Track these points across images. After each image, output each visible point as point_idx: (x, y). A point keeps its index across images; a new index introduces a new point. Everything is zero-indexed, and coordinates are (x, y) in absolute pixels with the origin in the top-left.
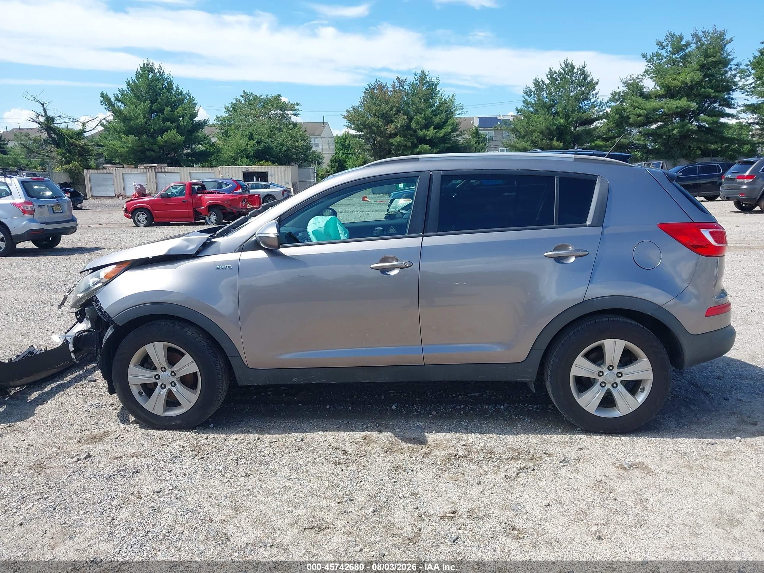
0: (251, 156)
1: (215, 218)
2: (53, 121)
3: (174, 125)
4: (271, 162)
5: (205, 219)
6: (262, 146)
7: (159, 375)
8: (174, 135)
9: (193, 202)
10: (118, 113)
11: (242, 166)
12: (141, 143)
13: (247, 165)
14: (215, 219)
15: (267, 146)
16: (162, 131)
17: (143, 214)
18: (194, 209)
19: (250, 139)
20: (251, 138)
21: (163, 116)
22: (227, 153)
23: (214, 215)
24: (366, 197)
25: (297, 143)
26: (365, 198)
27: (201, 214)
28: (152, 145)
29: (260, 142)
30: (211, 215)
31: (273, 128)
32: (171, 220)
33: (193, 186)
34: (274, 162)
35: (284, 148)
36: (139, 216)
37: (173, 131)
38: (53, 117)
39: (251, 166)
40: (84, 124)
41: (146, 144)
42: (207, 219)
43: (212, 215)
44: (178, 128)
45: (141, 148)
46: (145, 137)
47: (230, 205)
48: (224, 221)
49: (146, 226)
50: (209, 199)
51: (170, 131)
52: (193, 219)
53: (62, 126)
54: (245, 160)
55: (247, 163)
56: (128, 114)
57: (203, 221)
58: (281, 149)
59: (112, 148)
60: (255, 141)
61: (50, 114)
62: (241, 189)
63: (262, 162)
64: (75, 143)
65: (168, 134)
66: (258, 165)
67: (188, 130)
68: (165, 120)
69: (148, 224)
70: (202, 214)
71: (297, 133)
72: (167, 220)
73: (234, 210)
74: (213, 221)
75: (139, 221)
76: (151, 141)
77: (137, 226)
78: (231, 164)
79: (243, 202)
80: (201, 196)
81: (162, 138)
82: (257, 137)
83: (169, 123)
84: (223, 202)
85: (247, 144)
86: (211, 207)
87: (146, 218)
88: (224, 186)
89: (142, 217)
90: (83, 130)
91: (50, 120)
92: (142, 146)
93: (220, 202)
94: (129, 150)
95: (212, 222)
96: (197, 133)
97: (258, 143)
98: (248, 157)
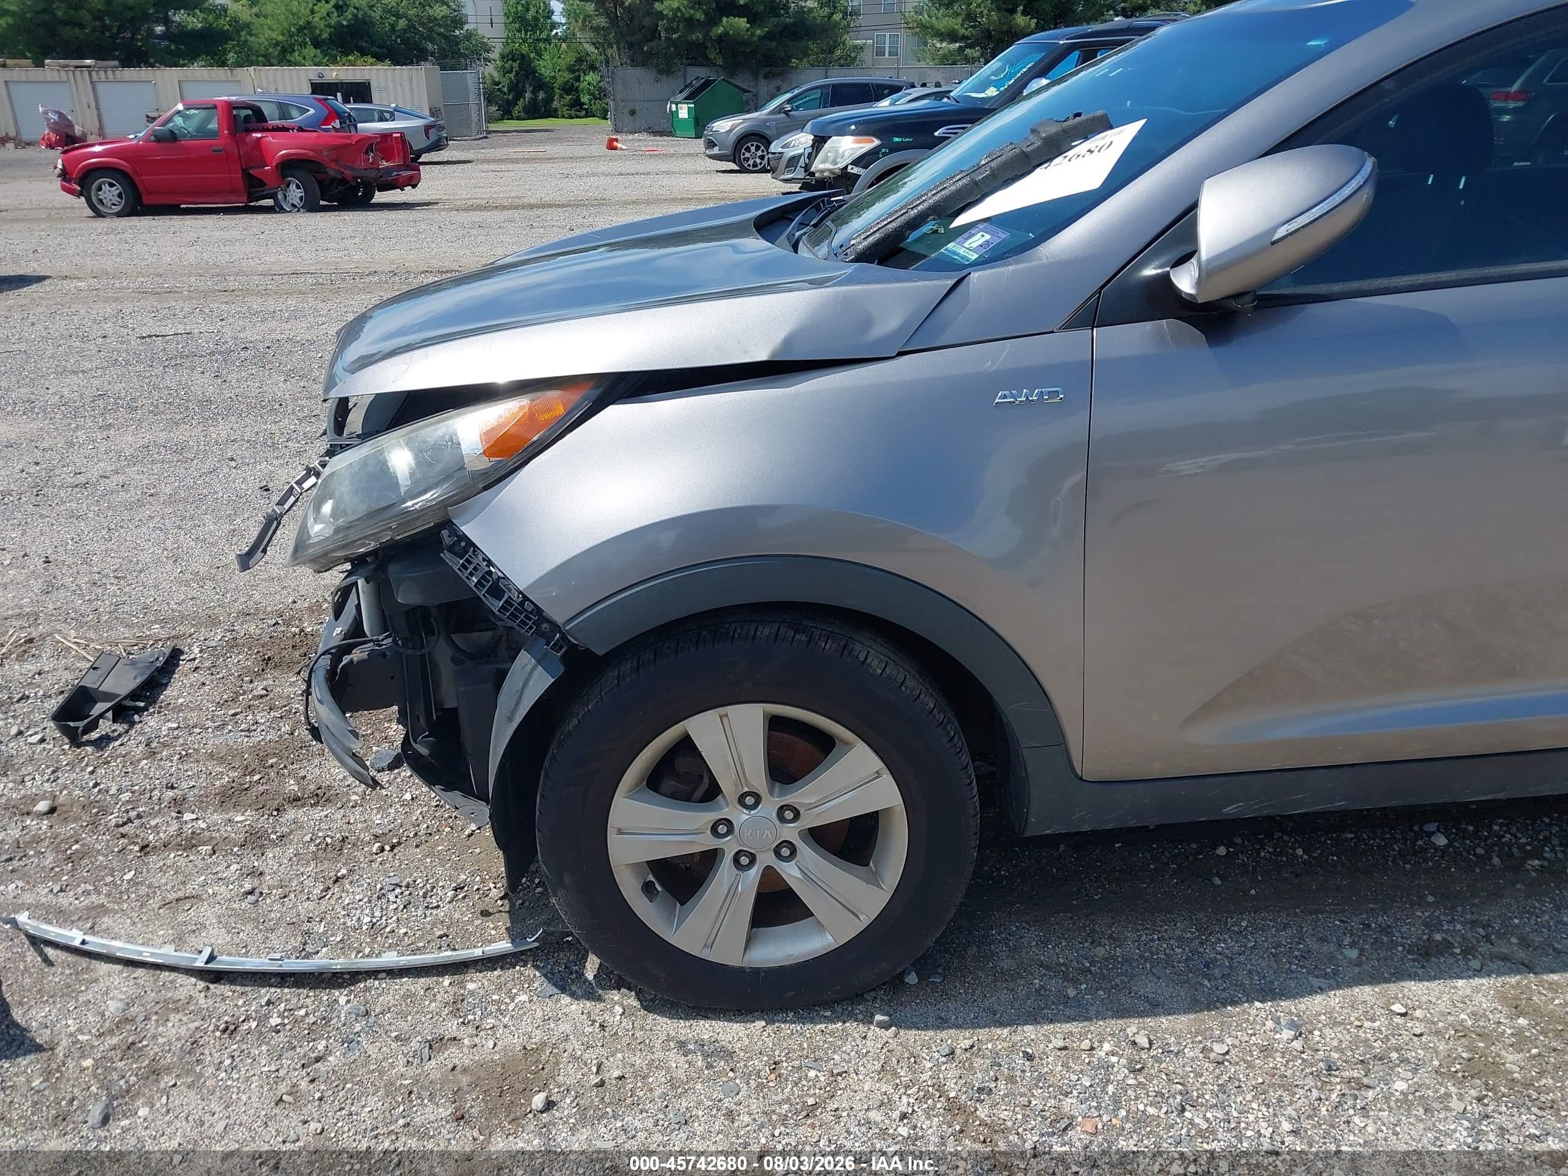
0: (323, 41)
1: (299, 193)
4: (372, 57)
5: (273, 196)
6: (348, 15)
7: (728, 823)
9: (241, 153)
11: (305, 65)
14: (301, 198)
15: (359, 16)
17: (111, 185)
18: (243, 170)
22: (265, 34)
23: (298, 187)
24: (617, 140)
26: (615, 143)
27: (262, 183)
29: (342, 6)
30: (288, 186)
32: (182, 199)
33: (235, 112)
34: (379, 58)
35: (402, 23)
36: (100, 189)
39: (328, 66)
42: (280, 196)
43: (293, 187)
47: (337, 161)
48: (322, 203)
49: (120, 215)
50: (280, 147)
52: (245, 199)
54: (310, 51)
55: (318, 60)
57: (269, 202)
58: (393, 26)
62: (338, 121)
63: (352, 58)
66: (344, 65)
69: (127, 210)
70: (265, 185)
72: (171, 201)
73: (347, 172)
74: (297, 201)
75: (101, 201)
77: (99, 214)
78: (275, 62)
79: (367, 152)
80: (261, 138)
84: (320, 152)
85: (313, 12)
86: (289, 167)
87: (120, 196)
88: (294, 113)
89: (110, 193)
93: (311, 153)
95: (294, 206)
97: (339, 8)
98: (316, 44)
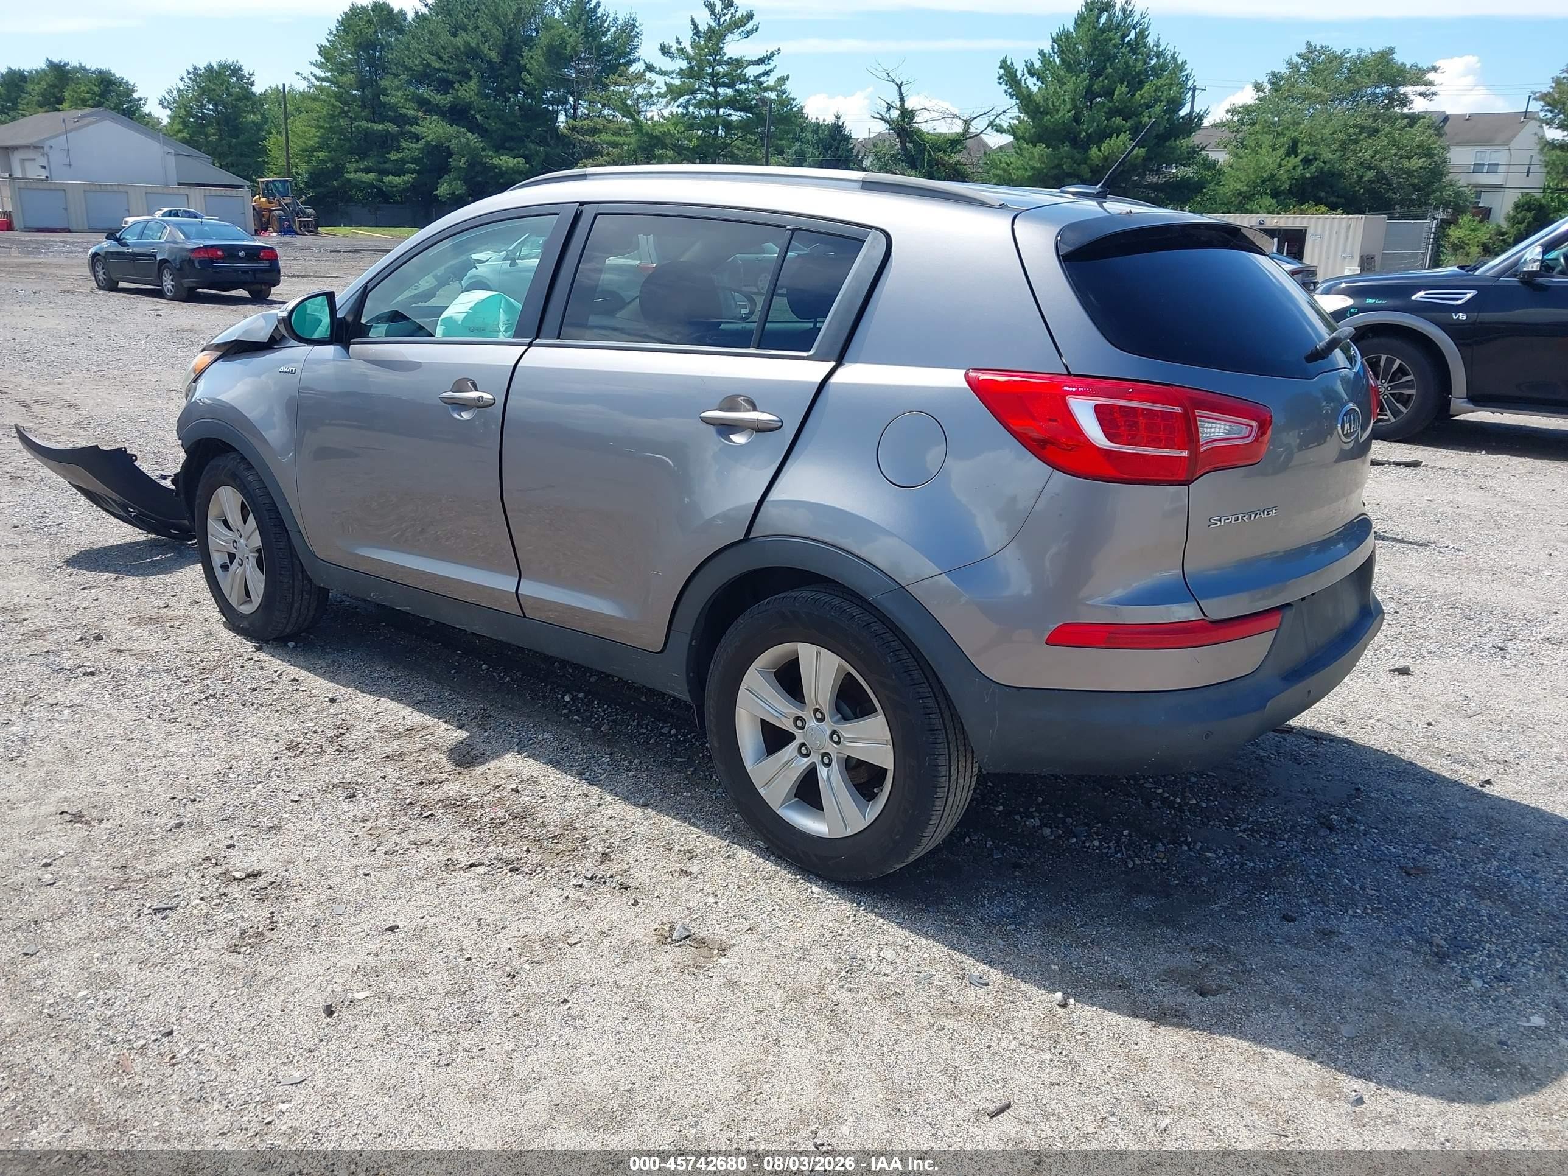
0: (1283, 192)
2: (913, 118)
3: (1128, 124)
4: (1326, 205)
6: (1313, 168)
8: (1124, 144)
10: (1025, 100)
11: (1258, 213)
12: (1056, 162)
13: (1269, 213)
15: (1326, 169)
16: (1103, 135)
19: (1288, 154)
20: (1293, 149)
21: (1111, 104)
22: (1230, 187)
25: (1406, 164)
28: (1079, 165)
29: (1311, 160)
31: (1355, 126)
34: (1333, 207)
35: (1370, 175)
37: (1122, 136)
38: (912, 111)
39: (1279, 214)
40: (967, 123)
41: (1066, 162)
44: (1135, 131)
45: (1056, 172)
46: (1067, 147)
51: (1118, 136)
53: (925, 128)
54: (1268, 201)
55: (1271, 209)
56: (1042, 103)
58: (1361, 177)
59: (1005, 170)
60: (1300, 158)
61: (909, 105)
63: (1304, 207)
64: (943, 160)
65: (1112, 141)
66: (1294, 213)
67: (1157, 135)
68: (1112, 113)
71: (1413, 139)
76: (1078, 156)
78: (1233, 209)
81: (1100, 150)
82: (1306, 148)
83: (1118, 120)
85: (1280, 166)
90: (963, 134)
91: (907, 115)
92: (1059, 166)
94: (1033, 175)
96: (1175, 141)
97: (1307, 161)
98: (1275, 194)
